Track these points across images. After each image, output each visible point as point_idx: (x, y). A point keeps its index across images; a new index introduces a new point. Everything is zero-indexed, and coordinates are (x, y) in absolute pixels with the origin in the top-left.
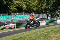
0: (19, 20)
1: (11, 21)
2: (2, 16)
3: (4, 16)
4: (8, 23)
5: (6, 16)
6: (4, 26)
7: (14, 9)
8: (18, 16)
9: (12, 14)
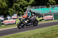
0: (56, 12)
1: (49, 13)
2: (41, 8)
3: (43, 9)
4: (46, 15)
5: (44, 8)
6: (43, 17)
7: (52, 2)
8: (56, 8)
9: (50, 6)
